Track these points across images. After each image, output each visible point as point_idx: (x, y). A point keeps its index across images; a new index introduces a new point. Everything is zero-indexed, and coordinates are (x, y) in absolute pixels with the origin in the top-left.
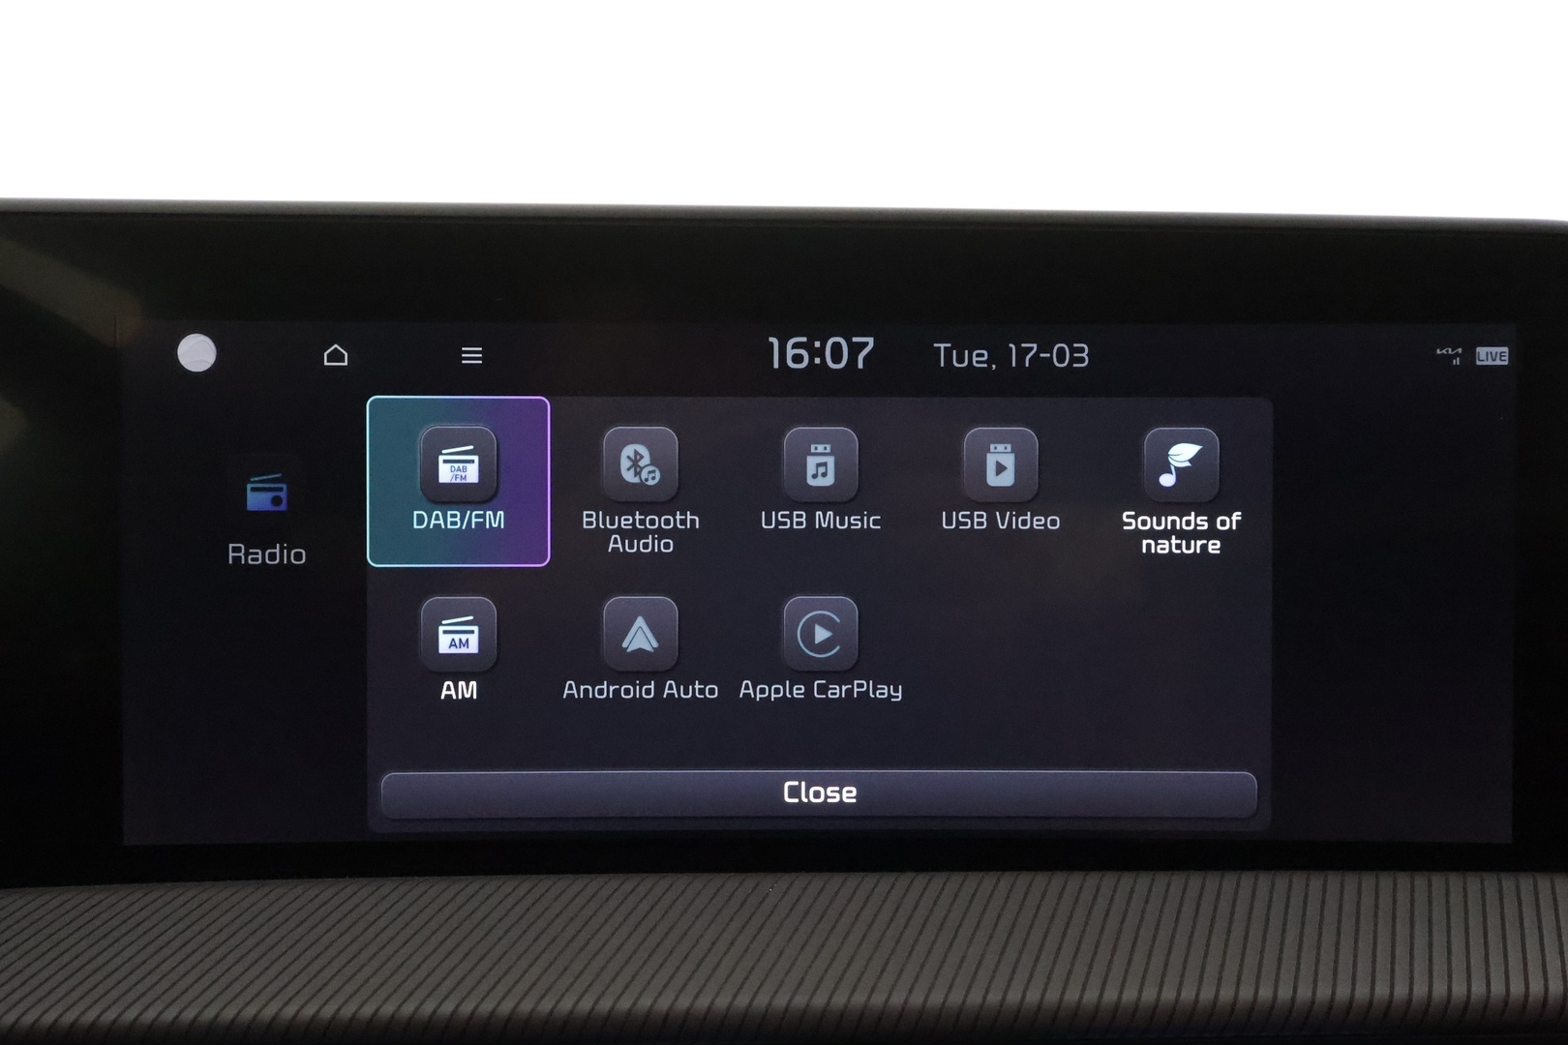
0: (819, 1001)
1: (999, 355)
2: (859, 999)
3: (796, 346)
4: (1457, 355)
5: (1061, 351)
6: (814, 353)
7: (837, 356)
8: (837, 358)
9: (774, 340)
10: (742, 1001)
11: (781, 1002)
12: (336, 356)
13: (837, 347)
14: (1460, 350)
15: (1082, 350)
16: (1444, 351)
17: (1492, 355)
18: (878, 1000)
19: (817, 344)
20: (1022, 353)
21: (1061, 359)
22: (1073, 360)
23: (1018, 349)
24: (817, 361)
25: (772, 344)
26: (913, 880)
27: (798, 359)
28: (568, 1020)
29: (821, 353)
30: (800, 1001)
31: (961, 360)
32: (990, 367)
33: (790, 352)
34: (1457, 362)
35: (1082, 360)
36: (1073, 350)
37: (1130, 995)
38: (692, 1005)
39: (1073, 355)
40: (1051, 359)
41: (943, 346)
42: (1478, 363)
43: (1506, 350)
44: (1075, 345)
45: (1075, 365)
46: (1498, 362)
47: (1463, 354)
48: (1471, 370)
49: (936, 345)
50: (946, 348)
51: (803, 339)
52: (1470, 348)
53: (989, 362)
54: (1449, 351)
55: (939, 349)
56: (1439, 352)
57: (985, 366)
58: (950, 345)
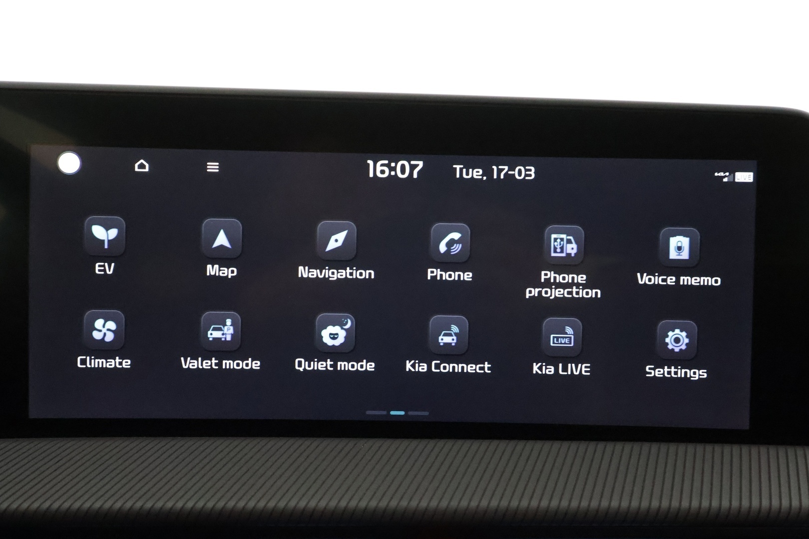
0: (383, 504)
1: (488, 172)
2: (404, 503)
3: (382, 165)
4: (725, 176)
5: (520, 171)
6: (391, 169)
7: (403, 171)
8: (403, 172)
9: (370, 162)
10: (343, 504)
11: (363, 504)
13: (403, 167)
14: (727, 174)
15: (530, 170)
17: (745, 177)
18: (414, 504)
19: (393, 165)
20: (500, 171)
21: (520, 175)
22: (526, 175)
23: (498, 169)
24: (393, 173)
25: (369, 164)
26: (436, 443)
27: (383, 172)
28: (252, 512)
29: (394, 169)
30: (373, 504)
31: (467, 174)
33: (379, 168)
34: (725, 180)
35: (530, 175)
36: (526, 170)
37: (544, 504)
38: (317, 505)
39: (526, 172)
40: (514, 174)
41: (458, 167)
42: (736, 180)
43: (751, 174)
44: (527, 168)
45: (527, 178)
46: (747, 180)
47: (729, 176)
48: (733, 184)
49: (454, 166)
50: (460, 168)
51: (386, 162)
52: (733, 173)
53: (483, 175)
54: (722, 174)
55: (456, 168)
56: (716, 174)
57: (481, 177)
58: (462, 166)
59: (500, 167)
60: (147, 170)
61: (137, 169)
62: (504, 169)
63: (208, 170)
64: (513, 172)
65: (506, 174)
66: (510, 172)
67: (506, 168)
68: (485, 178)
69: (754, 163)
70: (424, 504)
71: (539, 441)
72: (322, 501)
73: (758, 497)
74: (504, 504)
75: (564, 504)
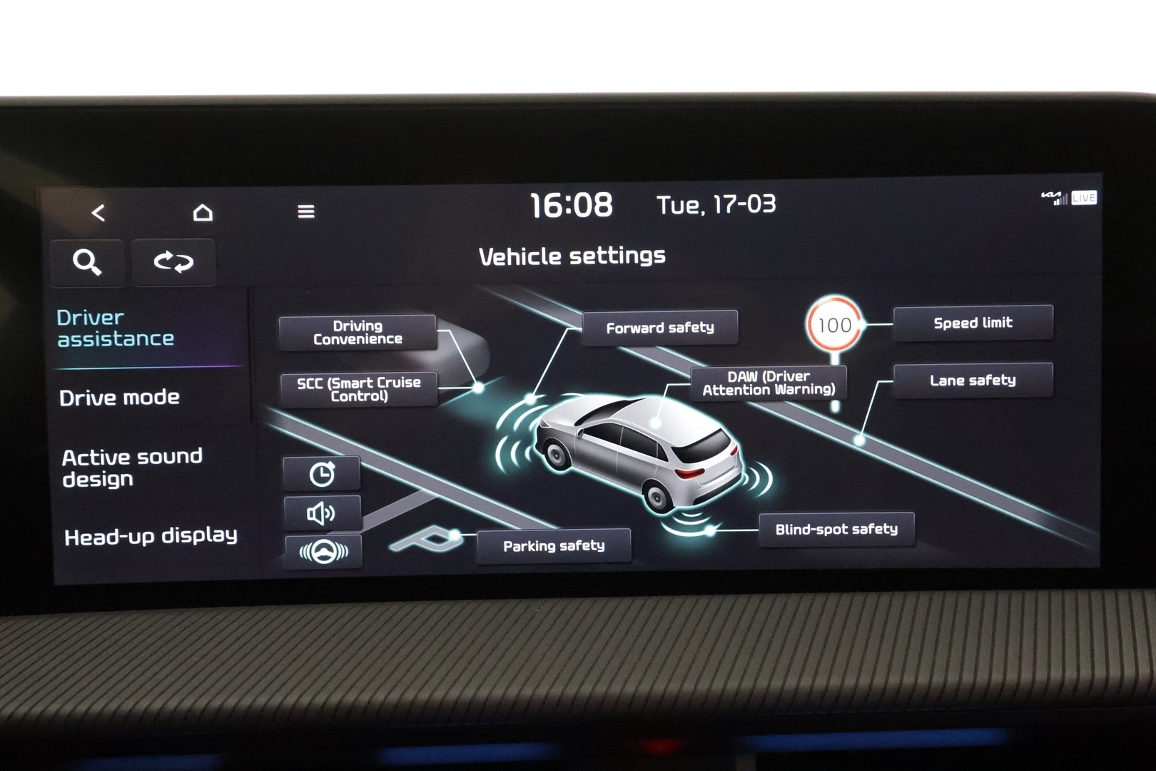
0: (571, 691)
1: (707, 204)
2: (601, 689)
3: (552, 200)
4: (1056, 198)
5: (754, 201)
6: (566, 205)
7: (583, 207)
8: (583, 209)
9: (535, 196)
12: (203, 214)
13: (583, 201)
14: (1059, 194)
15: (770, 199)
16: (1047, 195)
17: (1085, 197)
19: (568, 198)
20: (724, 202)
21: (754, 206)
22: (764, 207)
23: (722, 199)
24: (568, 211)
25: (533, 199)
27: (553, 210)
29: (571, 205)
31: (678, 208)
32: (700, 213)
33: (548, 205)
34: (1057, 203)
35: (770, 207)
36: (763, 199)
39: (764, 203)
40: (747, 206)
41: (664, 198)
42: (1073, 203)
43: (1095, 193)
44: (765, 196)
45: (765, 211)
46: (1089, 203)
47: (1061, 196)
48: (1069, 209)
49: (658, 197)
50: (666, 200)
51: (558, 195)
52: (1067, 192)
53: (700, 210)
54: (1051, 194)
55: (661, 200)
56: (1043, 195)
57: (697, 212)
58: (669, 197)
59: (725, 196)
60: (210, 219)
61: (196, 219)
62: (731, 199)
63: (300, 216)
64: (744, 204)
65: (735, 206)
66: (740, 204)
67: (734, 197)
68: (703, 213)
69: (1099, 176)
70: (630, 689)
71: (793, 594)
72: (482, 689)
73: (1119, 665)
74: (747, 684)
75: (835, 682)
